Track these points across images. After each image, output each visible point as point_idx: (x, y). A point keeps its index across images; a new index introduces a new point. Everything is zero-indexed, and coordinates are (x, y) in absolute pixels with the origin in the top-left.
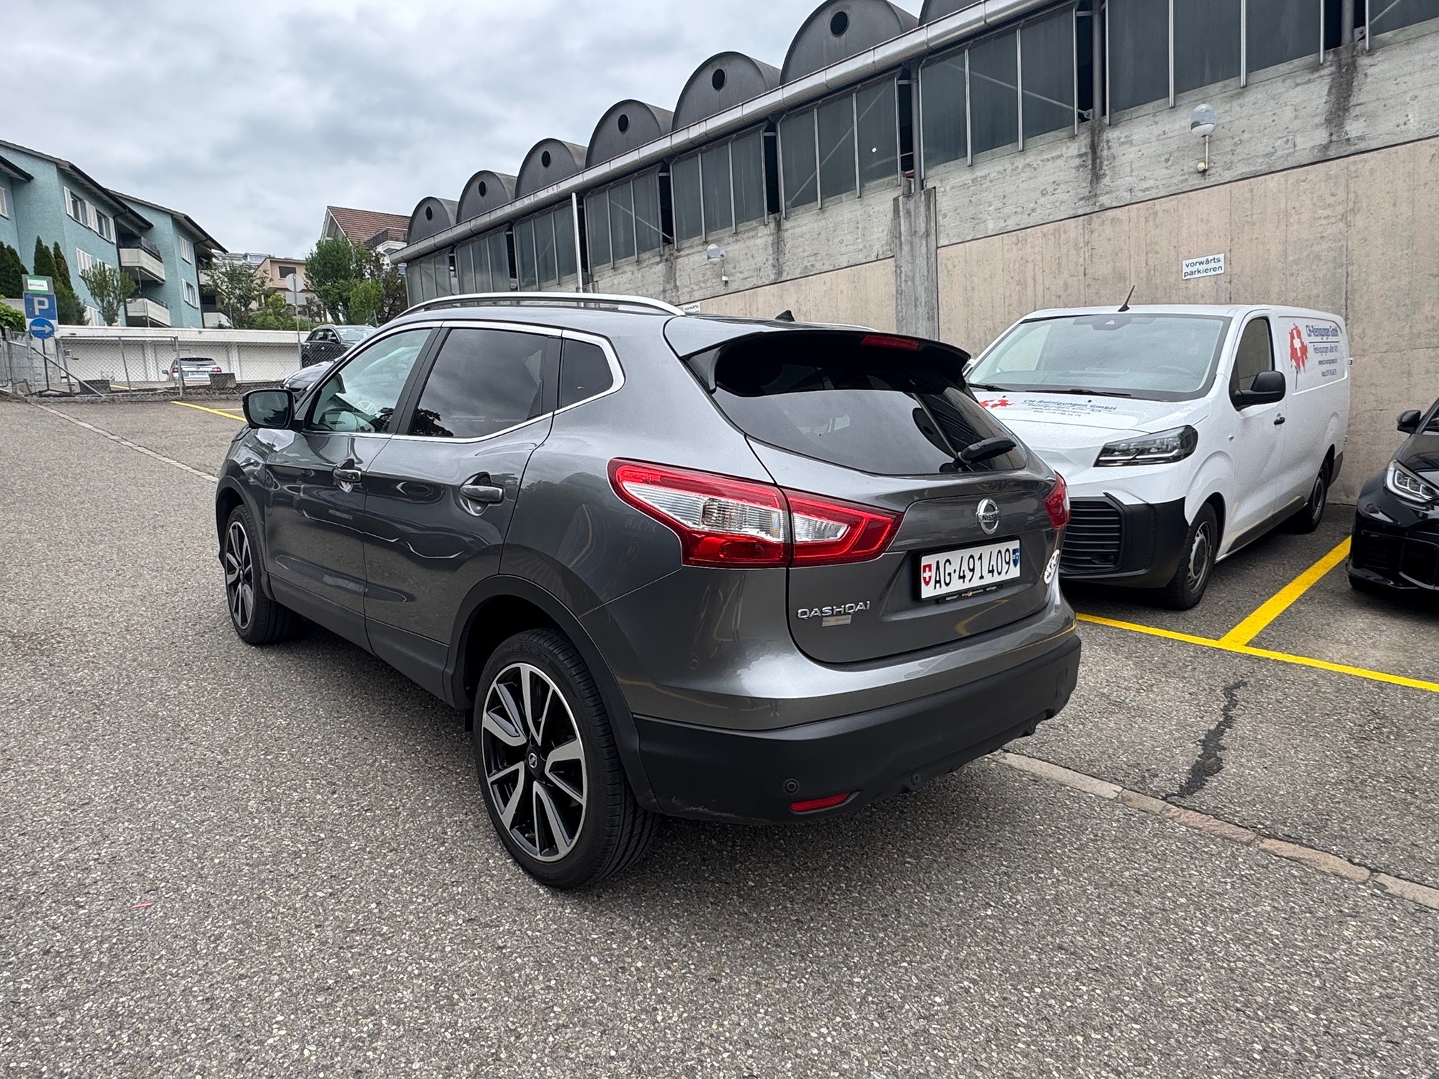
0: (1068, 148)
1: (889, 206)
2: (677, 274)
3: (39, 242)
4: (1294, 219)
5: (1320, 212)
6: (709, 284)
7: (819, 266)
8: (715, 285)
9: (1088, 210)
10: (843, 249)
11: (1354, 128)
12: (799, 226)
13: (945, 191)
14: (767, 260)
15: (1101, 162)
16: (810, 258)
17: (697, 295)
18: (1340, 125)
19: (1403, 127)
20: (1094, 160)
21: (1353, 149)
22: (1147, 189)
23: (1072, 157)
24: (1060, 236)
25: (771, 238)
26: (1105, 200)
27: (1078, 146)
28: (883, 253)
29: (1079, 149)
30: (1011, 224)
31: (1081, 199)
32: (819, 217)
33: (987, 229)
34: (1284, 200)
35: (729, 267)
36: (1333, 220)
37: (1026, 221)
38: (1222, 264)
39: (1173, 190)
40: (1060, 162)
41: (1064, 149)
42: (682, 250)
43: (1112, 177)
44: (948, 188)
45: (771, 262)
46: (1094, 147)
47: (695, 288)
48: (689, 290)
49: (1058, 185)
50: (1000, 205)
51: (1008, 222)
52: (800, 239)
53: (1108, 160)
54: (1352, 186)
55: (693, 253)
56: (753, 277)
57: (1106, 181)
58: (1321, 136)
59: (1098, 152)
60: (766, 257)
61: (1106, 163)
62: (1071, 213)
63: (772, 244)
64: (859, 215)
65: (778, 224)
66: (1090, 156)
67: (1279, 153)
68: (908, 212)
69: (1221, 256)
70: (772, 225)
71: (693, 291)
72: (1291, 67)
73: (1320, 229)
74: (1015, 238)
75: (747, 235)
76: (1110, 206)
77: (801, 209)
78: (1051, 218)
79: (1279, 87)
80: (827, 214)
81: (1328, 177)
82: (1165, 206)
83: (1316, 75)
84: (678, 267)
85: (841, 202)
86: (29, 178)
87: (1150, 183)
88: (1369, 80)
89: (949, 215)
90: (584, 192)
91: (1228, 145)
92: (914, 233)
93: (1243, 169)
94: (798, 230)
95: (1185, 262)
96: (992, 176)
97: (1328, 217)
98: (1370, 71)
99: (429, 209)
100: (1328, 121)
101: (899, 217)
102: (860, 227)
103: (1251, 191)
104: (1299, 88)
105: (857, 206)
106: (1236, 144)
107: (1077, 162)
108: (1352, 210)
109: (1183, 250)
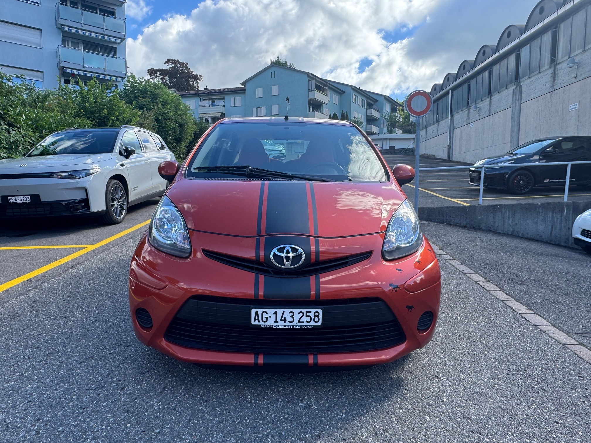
2: (470, 114)
3: (343, 112)
7: (498, 110)
8: (477, 117)
9: (552, 90)
10: (503, 105)
16: (496, 108)
20: (554, 75)
22: (564, 83)
26: (556, 87)
28: (510, 106)
29: (551, 71)
31: (551, 87)
35: (480, 111)
38: (577, 106)
39: (569, 83)
40: (547, 76)
41: (548, 72)
42: (471, 107)
49: (546, 83)
53: (557, 75)
55: (473, 107)
57: (556, 81)
59: (555, 73)
62: (549, 91)
64: (507, 94)
65: (490, 98)
69: (577, 104)
71: (472, 119)
74: (537, 100)
76: (556, 89)
77: (495, 93)
80: (500, 94)
82: (567, 88)
84: (470, 112)
85: (503, 90)
86: (344, 92)
87: (565, 81)
90: (453, 89)
92: (516, 100)
93: (583, 76)
94: (494, 99)
95: (570, 106)
96: (533, 80)
101: (514, 95)
102: (506, 97)
103: (585, 83)
105: (506, 92)
106: (583, 68)
107: (551, 75)
109: (570, 102)
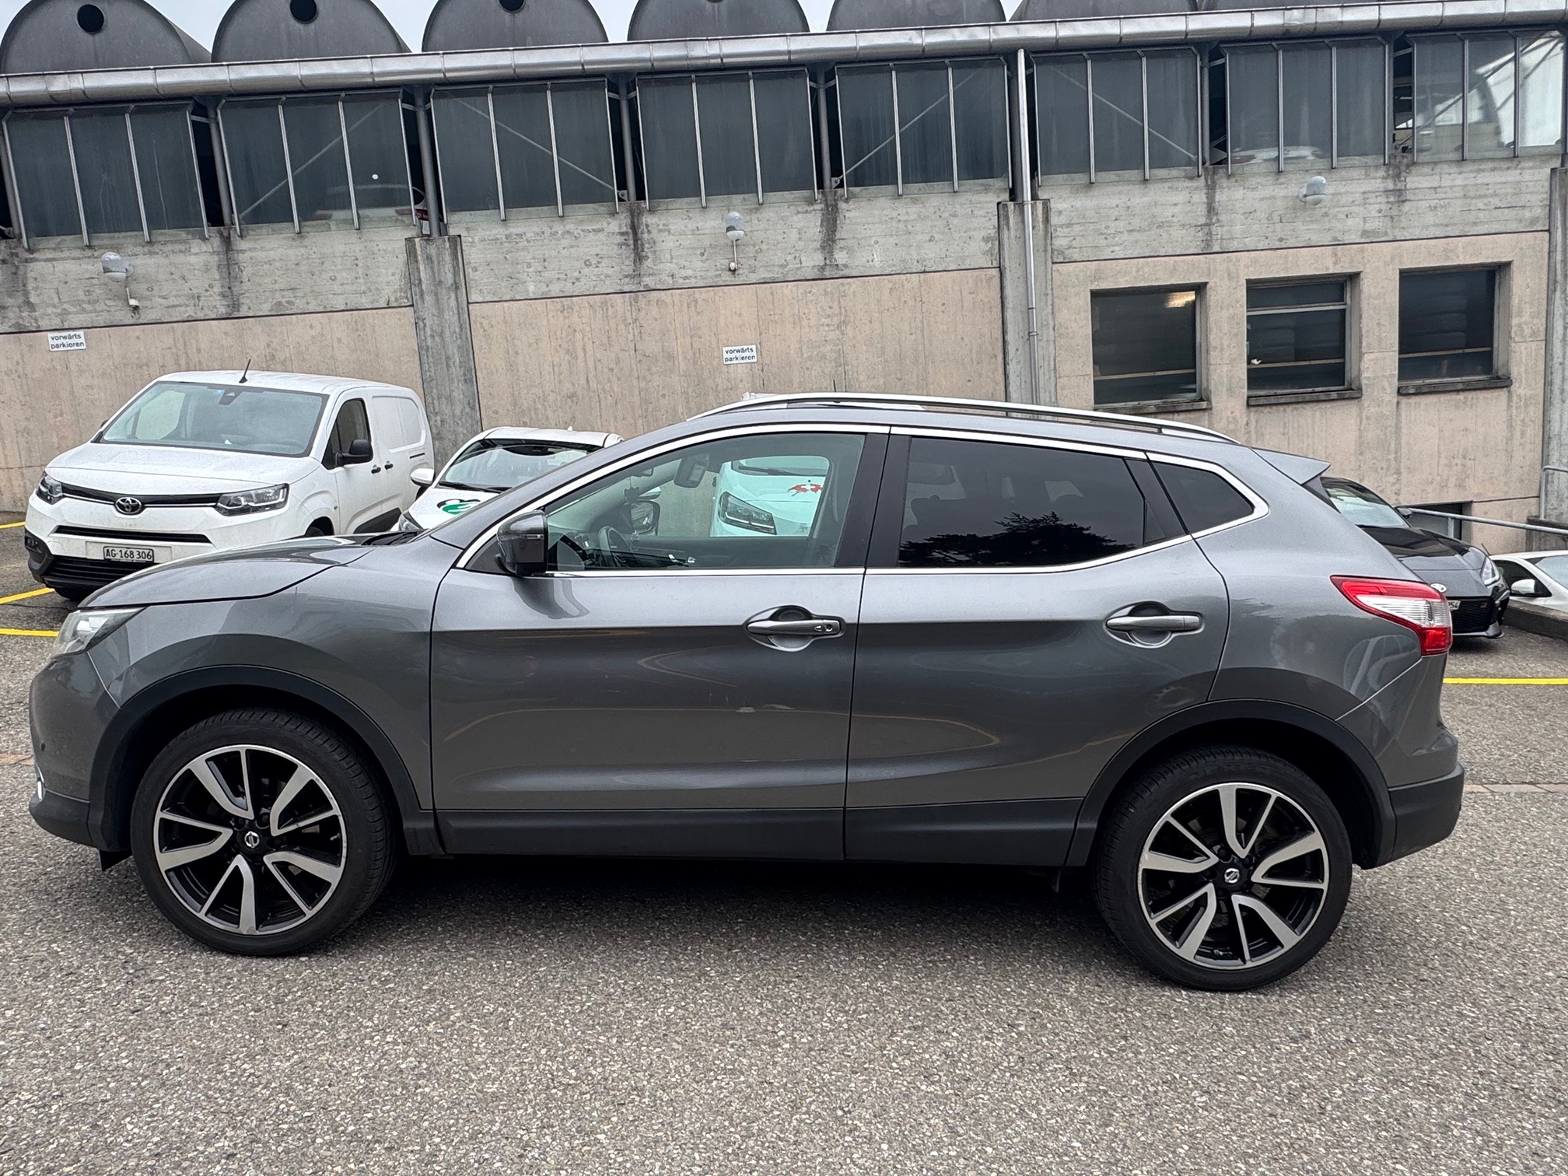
0: (609, 224)
1: (400, 246)
2: (30, 287)
4: (805, 323)
5: (823, 320)
6: (100, 307)
7: (300, 305)
8: (112, 309)
9: (633, 288)
10: (336, 288)
11: (840, 257)
12: (262, 249)
13: (473, 242)
14: (211, 286)
15: (642, 245)
16: (285, 293)
17: (75, 320)
18: (831, 253)
19: (870, 263)
20: (636, 240)
21: (841, 273)
22: (686, 278)
23: (613, 233)
24: (607, 309)
25: (216, 258)
26: (648, 281)
27: (618, 224)
28: (396, 300)
29: (620, 227)
30: (555, 289)
31: (626, 276)
32: (294, 243)
33: (527, 291)
34: (797, 307)
35: (141, 288)
36: (832, 328)
37: (569, 289)
38: (754, 353)
39: (709, 282)
40: (602, 236)
41: (605, 225)
42: (38, 250)
43: (654, 261)
44: (476, 239)
45: (217, 289)
46: (634, 228)
47: (72, 309)
48: (59, 311)
49: (601, 258)
50: (540, 269)
51: (551, 287)
52: (266, 267)
53: (649, 243)
54: (842, 302)
55: (63, 259)
56: (187, 306)
57: (649, 263)
58: (818, 259)
59: (639, 235)
60: (208, 282)
61: (647, 246)
62: (618, 288)
63: (219, 266)
64: (357, 250)
65: (227, 242)
66: (631, 236)
67: (790, 266)
68: (429, 258)
69: (754, 347)
70: (216, 242)
71: (66, 312)
72: (793, 196)
73: (824, 334)
74: (560, 305)
75: (169, 247)
76: (654, 287)
77: (265, 228)
78: (597, 290)
79: (786, 211)
80: (306, 242)
81: (826, 293)
82: (704, 296)
83: (811, 208)
84: (30, 275)
85: (329, 229)
87: (689, 272)
88: (847, 221)
89: (481, 269)
91: (751, 251)
92: (438, 283)
93: (763, 274)
94: (260, 255)
95: (725, 349)
96: (529, 235)
97: (828, 325)
98: (848, 214)
100: (823, 248)
101: (417, 261)
102: (360, 265)
103: (772, 294)
104: (800, 215)
105: (353, 237)
106: (757, 251)
107: (620, 239)
108: (844, 321)
109: (722, 337)
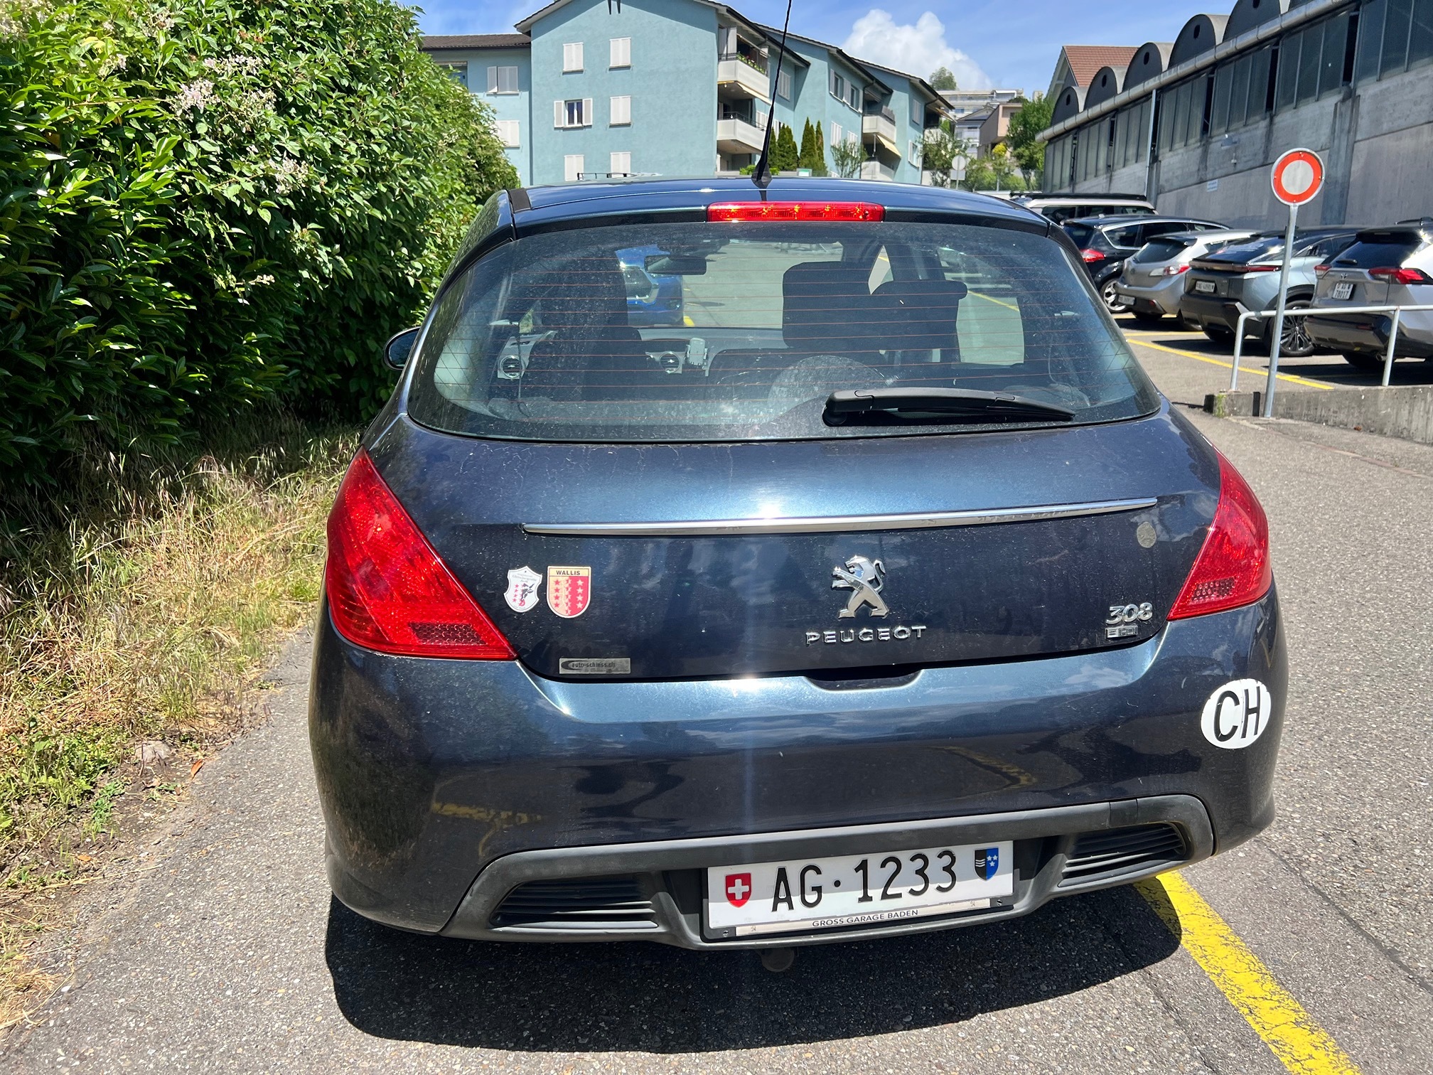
1: (1333, 108)
2: (1208, 157)
3: (808, 122)
6: (1226, 165)
8: (1229, 166)
12: (1282, 120)
13: (1365, 98)
14: (1261, 147)
17: (1217, 173)
24: (1420, 136)
25: (1266, 129)
30: (1396, 126)
32: (1293, 115)
33: (1383, 129)
35: (1239, 152)
37: (1404, 123)
40: (1427, 81)
42: (1213, 137)
44: (1366, 96)
45: (1263, 148)
47: (1217, 168)
48: (1213, 169)
50: (1392, 111)
51: (1395, 124)
52: (1282, 129)
55: (1218, 140)
56: (1251, 160)
60: (1261, 144)
63: (1266, 134)
64: (1317, 114)
65: (1271, 119)
68: (1342, 113)
70: (1268, 120)
71: (1215, 170)
75: (1250, 127)
77: (1285, 108)
78: (1416, 123)
80: (1297, 113)
84: (1210, 151)
85: (1307, 103)
86: (807, 65)
89: (1365, 116)
90: (1162, 90)
92: (1342, 131)
94: (1281, 124)
96: (1389, 88)
99: (1069, 97)
101: (1336, 118)
102: (1316, 124)
105: (1315, 107)
